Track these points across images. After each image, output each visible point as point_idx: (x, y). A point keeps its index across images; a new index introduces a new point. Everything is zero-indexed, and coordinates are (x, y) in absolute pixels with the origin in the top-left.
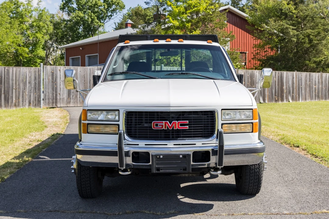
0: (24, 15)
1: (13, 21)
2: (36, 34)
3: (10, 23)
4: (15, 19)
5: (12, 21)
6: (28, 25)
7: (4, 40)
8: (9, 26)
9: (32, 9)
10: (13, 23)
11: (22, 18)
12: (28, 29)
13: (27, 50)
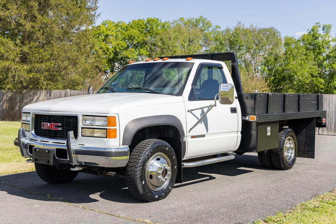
0: (321, 46)
1: (309, 53)
2: (333, 65)
3: (306, 55)
4: (310, 51)
5: (307, 52)
6: (325, 56)
7: (298, 71)
8: (304, 57)
9: (330, 39)
10: (308, 55)
11: (320, 49)
12: (324, 60)
13: (322, 81)
